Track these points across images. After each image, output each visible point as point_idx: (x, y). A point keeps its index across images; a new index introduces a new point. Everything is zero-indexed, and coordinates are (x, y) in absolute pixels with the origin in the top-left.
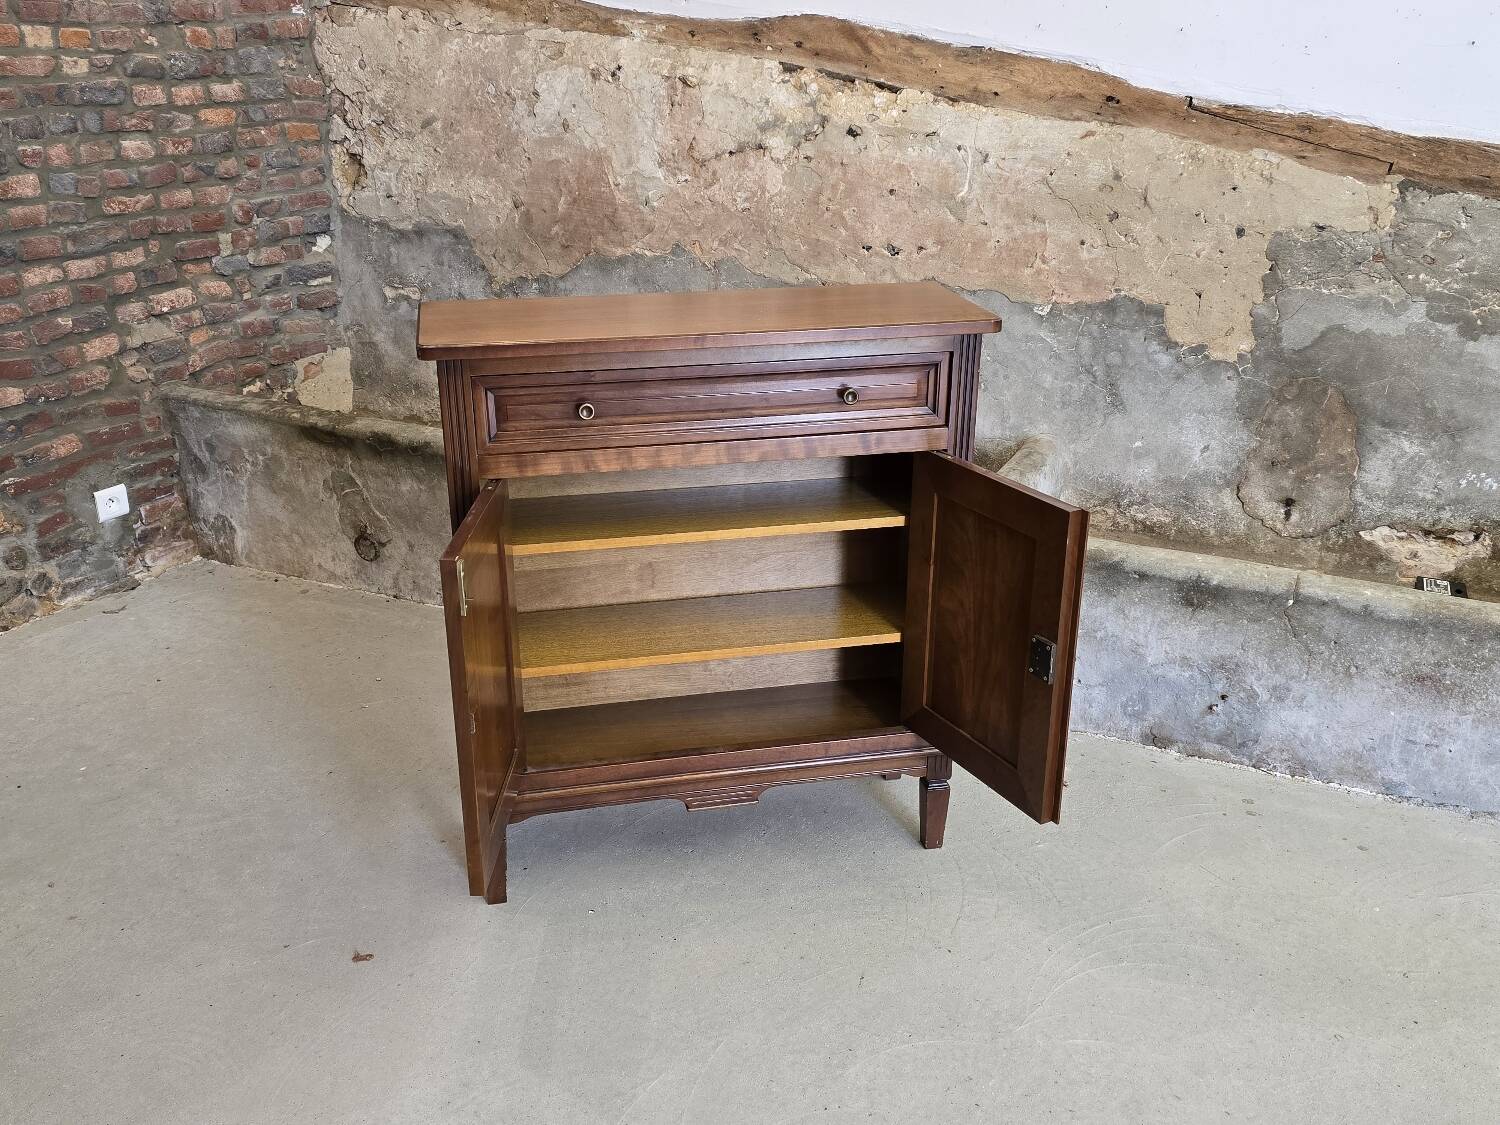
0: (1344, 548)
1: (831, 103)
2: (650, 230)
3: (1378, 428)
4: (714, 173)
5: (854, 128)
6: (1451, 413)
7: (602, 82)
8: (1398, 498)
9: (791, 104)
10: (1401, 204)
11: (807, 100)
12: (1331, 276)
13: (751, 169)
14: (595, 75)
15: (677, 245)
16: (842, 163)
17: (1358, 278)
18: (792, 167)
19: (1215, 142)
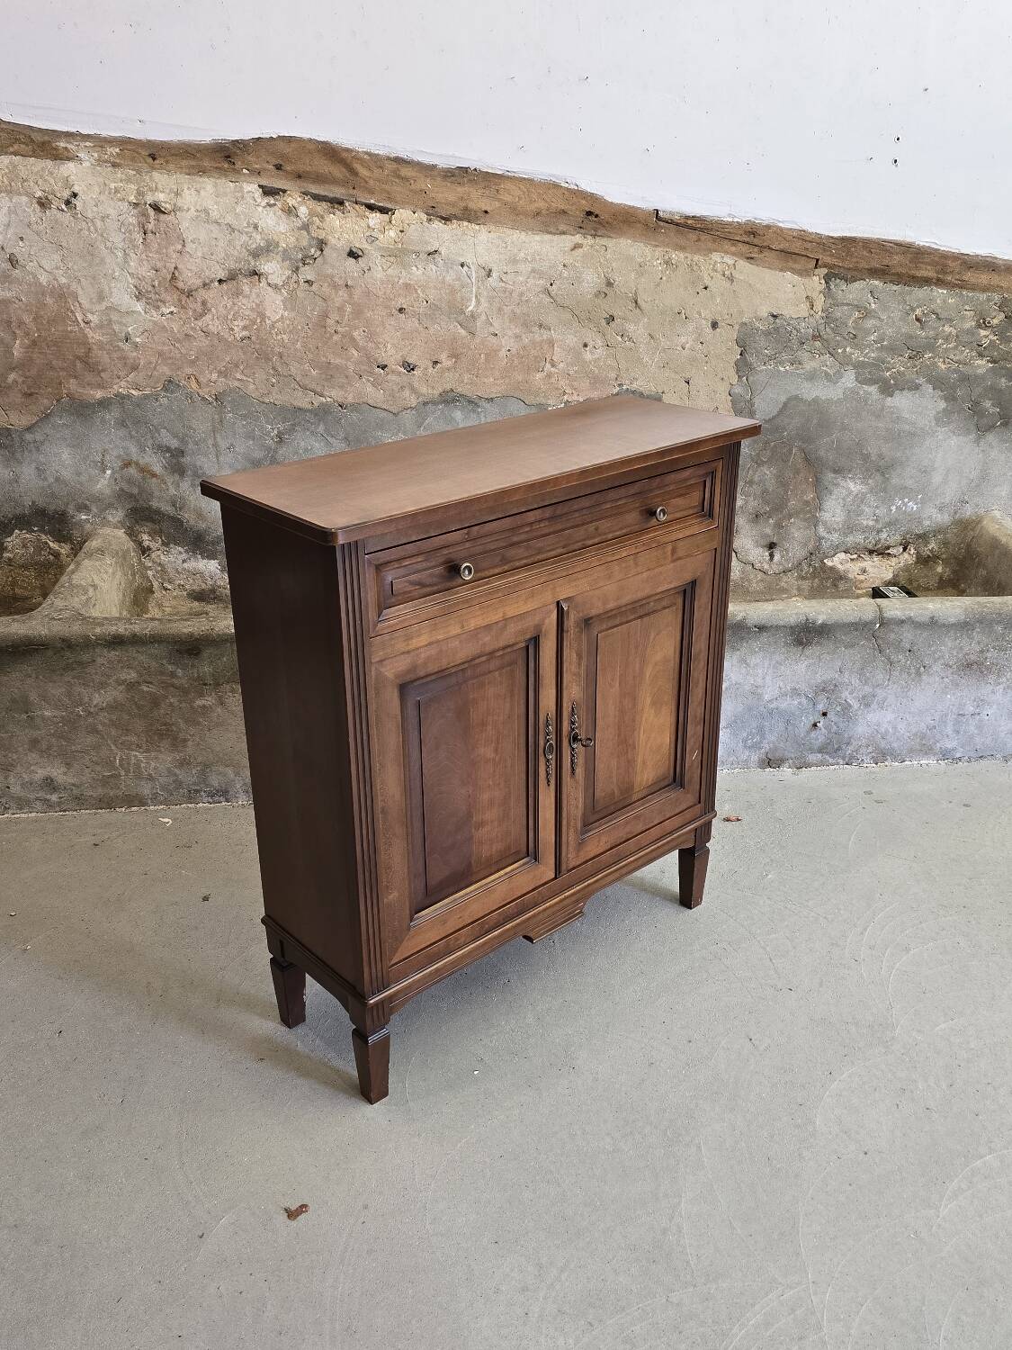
0: (814, 575)
1: (324, 225)
2: (135, 368)
3: (831, 475)
4: (204, 303)
5: (354, 250)
6: (881, 456)
7: (55, 212)
8: (849, 528)
9: (282, 228)
10: (828, 293)
11: (299, 224)
12: (785, 357)
13: (247, 297)
14: (43, 204)
15: (170, 381)
16: (347, 286)
17: (804, 356)
18: (292, 293)
19: (682, 248)
